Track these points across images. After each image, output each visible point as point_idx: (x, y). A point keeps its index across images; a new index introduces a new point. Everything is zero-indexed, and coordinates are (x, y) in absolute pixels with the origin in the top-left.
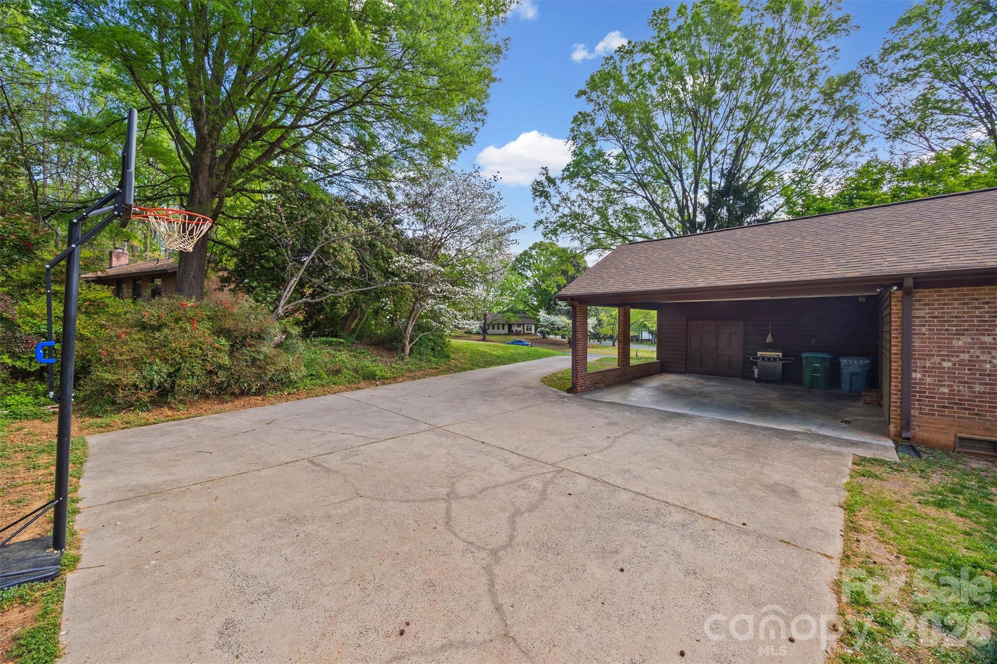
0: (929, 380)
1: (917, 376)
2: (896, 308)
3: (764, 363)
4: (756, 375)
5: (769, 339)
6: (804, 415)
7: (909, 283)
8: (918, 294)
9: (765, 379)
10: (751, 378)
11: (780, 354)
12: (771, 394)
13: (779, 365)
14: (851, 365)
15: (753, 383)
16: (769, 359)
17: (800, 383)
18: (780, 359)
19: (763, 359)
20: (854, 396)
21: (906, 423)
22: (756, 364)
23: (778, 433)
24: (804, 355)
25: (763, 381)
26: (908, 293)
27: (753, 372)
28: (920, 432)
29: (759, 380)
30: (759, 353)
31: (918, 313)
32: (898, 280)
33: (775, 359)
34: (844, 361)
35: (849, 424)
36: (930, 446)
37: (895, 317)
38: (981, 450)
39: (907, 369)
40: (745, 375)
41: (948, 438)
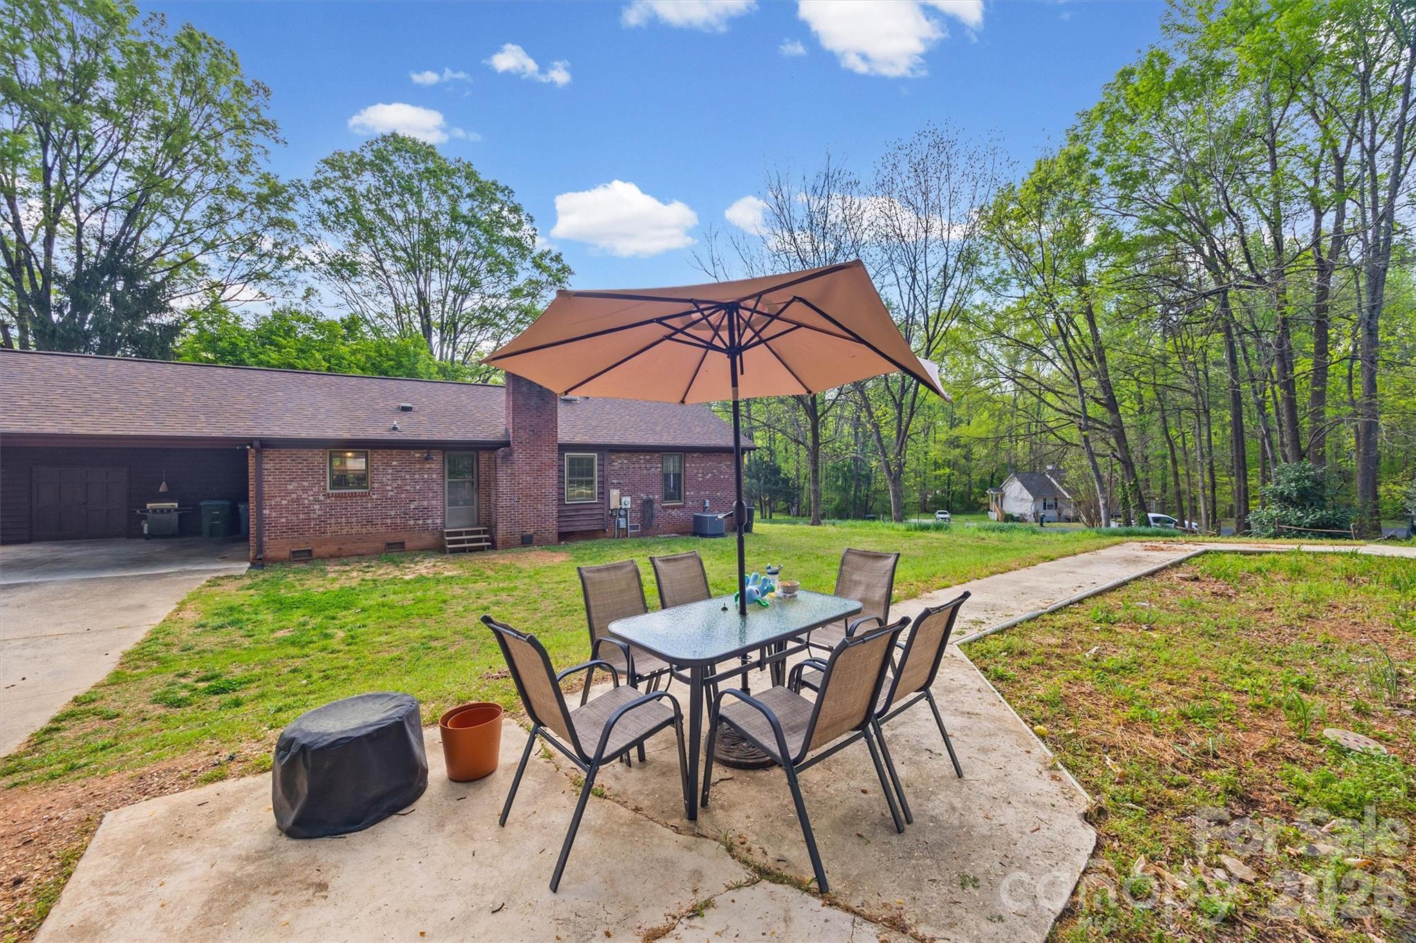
0: (274, 514)
1: (266, 512)
2: (251, 462)
3: (156, 516)
4: (146, 531)
5: (163, 488)
7: (257, 444)
8: (268, 452)
10: (141, 535)
11: (176, 505)
12: (159, 547)
13: (175, 516)
15: (143, 540)
16: (162, 511)
17: (199, 533)
18: (176, 510)
19: (154, 511)
21: (260, 549)
22: (145, 518)
23: (148, 577)
24: (202, 504)
25: (155, 536)
26: (258, 452)
27: (142, 528)
28: (269, 553)
29: (151, 536)
30: (149, 506)
31: (266, 466)
32: (250, 441)
33: (169, 511)
34: (242, 507)
35: (223, 559)
36: (274, 561)
37: (251, 469)
38: (304, 557)
39: (260, 508)
40: (132, 533)
41: (285, 554)
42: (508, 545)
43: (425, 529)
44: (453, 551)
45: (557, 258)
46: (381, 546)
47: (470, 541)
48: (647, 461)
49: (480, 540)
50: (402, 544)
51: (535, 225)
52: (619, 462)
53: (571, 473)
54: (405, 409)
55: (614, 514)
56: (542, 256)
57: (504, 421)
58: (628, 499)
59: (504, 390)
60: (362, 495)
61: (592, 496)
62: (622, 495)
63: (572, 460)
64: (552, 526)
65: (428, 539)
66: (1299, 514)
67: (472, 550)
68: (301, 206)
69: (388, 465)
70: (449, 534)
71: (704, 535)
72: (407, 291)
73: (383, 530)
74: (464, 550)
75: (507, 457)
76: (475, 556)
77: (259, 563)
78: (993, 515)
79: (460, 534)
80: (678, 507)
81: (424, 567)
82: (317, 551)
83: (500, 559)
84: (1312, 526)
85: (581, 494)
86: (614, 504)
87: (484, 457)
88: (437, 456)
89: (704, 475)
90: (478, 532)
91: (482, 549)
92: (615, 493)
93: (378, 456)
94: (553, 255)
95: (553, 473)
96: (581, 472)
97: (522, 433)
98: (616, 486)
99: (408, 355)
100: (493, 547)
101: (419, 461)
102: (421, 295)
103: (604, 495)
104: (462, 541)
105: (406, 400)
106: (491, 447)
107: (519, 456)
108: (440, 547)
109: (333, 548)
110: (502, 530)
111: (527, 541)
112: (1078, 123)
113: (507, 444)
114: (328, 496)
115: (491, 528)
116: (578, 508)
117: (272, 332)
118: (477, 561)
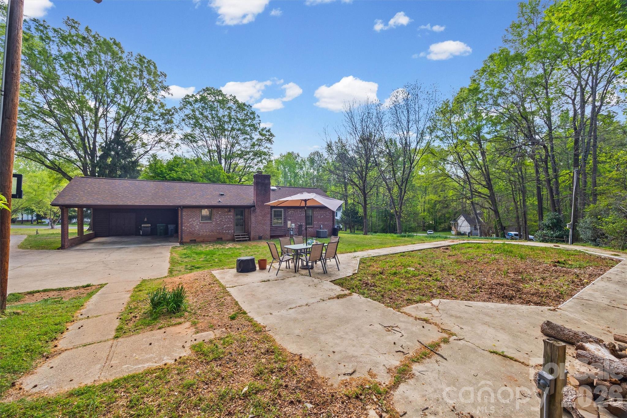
0: (185, 228)
1: (183, 228)
2: (180, 212)
3: (144, 229)
4: (141, 233)
5: (146, 220)
6: (160, 242)
7: (182, 207)
8: (184, 209)
9: (144, 235)
10: (140, 235)
11: (150, 225)
12: (149, 239)
13: (150, 229)
14: (171, 227)
16: (146, 227)
17: (157, 235)
18: (150, 227)
19: (144, 227)
20: (172, 236)
21: (182, 239)
22: (141, 229)
24: (158, 225)
26: (182, 209)
28: (184, 240)
29: (143, 235)
30: (142, 226)
31: (184, 214)
32: (180, 206)
33: (148, 227)
34: (169, 226)
35: (170, 242)
36: (186, 243)
37: (179, 215)
38: (194, 242)
39: (182, 226)
40: (137, 234)
41: (188, 241)
42: (254, 239)
43: (228, 234)
44: (237, 241)
45: (269, 131)
46: (215, 239)
47: (242, 238)
48: (300, 212)
49: (245, 238)
50: (221, 238)
51: (260, 119)
52: (290, 212)
53: (275, 216)
54: (222, 195)
55: (289, 230)
56: (263, 130)
57: (253, 198)
58: (293, 225)
59: (253, 187)
60: (210, 223)
61: (281, 223)
62: (292, 223)
63: (275, 211)
64: (268, 233)
65: (229, 237)
66: (552, 233)
67: (243, 241)
68: (176, 116)
69: (218, 213)
70: (236, 235)
71: (319, 237)
72: (213, 144)
73: (216, 234)
74: (241, 241)
75: (254, 210)
76: (244, 242)
77: (182, 243)
78: (453, 232)
79: (239, 235)
80: (311, 228)
81: (230, 245)
82: (197, 240)
83: (253, 243)
84: (556, 237)
85: (278, 223)
86: (289, 226)
87: (247, 210)
88: (232, 210)
89: (321, 216)
90: (245, 235)
91: (246, 240)
92: (289, 222)
93: (215, 211)
94: (267, 129)
95: (269, 216)
96: (278, 215)
97: (259, 203)
98: (289, 220)
99: (217, 172)
100: (250, 240)
101: (227, 212)
102: (218, 146)
103: (285, 223)
104: (240, 238)
105: (222, 192)
106: (249, 207)
107: (258, 210)
108: (233, 240)
109: (201, 239)
110: (252, 234)
111: (260, 238)
112: (475, 75)
113: (254, 206)
114: (200, 223)
115: (249, 234)
116: (277, 227)
117: (173, 166)
118: (246, 244)
